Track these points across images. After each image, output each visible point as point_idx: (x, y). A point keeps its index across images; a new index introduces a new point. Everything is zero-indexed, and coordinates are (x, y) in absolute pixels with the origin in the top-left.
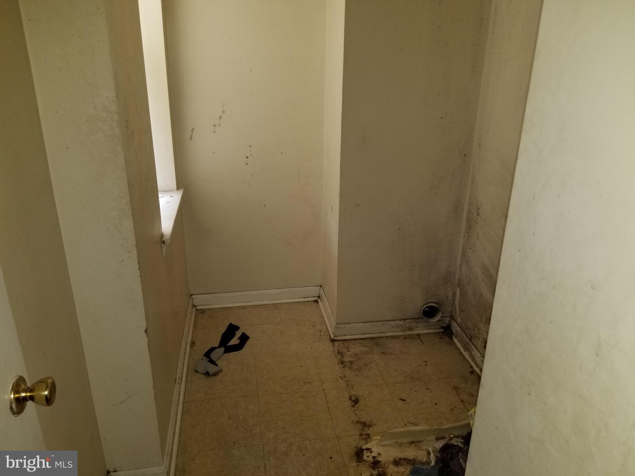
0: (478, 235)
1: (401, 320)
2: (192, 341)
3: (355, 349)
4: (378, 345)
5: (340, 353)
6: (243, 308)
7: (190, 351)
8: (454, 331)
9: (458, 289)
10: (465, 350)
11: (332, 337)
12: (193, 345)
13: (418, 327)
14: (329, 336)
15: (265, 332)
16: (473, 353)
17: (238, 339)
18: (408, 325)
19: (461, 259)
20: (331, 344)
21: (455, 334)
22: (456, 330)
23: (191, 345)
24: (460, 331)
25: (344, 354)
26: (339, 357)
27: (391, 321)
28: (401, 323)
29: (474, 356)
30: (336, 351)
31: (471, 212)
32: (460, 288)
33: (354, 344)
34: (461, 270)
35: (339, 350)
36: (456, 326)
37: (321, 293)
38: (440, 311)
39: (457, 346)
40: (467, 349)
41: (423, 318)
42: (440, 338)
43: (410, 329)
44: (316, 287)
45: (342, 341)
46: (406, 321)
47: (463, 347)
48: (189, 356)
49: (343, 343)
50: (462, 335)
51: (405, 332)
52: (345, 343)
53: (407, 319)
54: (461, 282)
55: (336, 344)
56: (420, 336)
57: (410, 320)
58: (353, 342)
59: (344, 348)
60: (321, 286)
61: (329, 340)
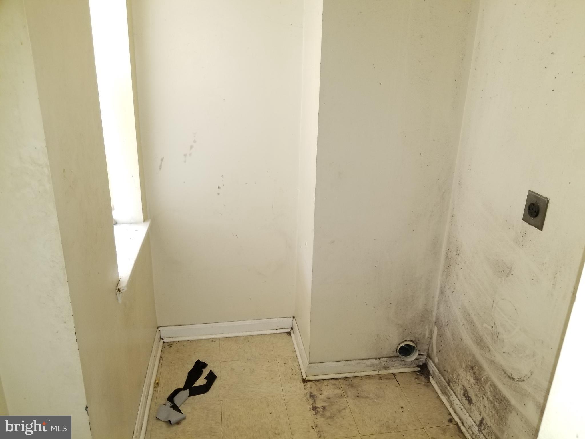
0: (457, 276)
1: (376, 359)
2: (156, 380)
3: (329, 391)
4: (352, 386)
5: (312, 396)
6: (212, 341)
7: (153, 393)
8: (431, 371)
9: (436, 328)
10: (443, 394)
11: (304, 377)
12: (156, 386)
13: (394, 365)
14: (301, 376)
15: (234, 369)
16: (451, 399)
17: (205, 379)
18: (383, 364)
19: (439, 297)
20: (302, 384)
21: (432, 374)
22: (433, 370)
23: (154, 386)
24: (437, 373)
25: (316, 397)
26: (311, 401)
27: (366, 359)
28: (376, 362)
29: (453, 402)
30: (308, 394)
31: (450, 250)
32: (437, 327)
33: (328, 385)
34: (438, 308)
35: (311, 393)
36: (433, 366)
37: (294, 324)
38: (416, 349)
39: (434, 388)
40: (445, 393)
41: (398, 356)
42: (416, 378)
43: (385, 368)
44: (289, 318)
45: (314, 382)
46: (381, 359)
47: (441, 390)
48: (152, 399)
49: (316, 384)
50: (439, 377)
51: (380, 371)
52: (317, 384)
53: (382, 358)
54: (439, 321)
55: (309, 384)
56: (396, 376)
57: (386, 359)
58: (326, 383)
59: (317, 390)
60: (294, 317)
61: (301, 380)
